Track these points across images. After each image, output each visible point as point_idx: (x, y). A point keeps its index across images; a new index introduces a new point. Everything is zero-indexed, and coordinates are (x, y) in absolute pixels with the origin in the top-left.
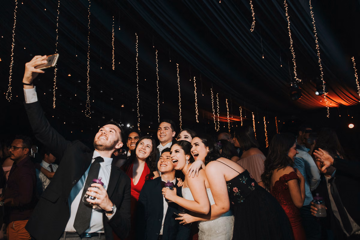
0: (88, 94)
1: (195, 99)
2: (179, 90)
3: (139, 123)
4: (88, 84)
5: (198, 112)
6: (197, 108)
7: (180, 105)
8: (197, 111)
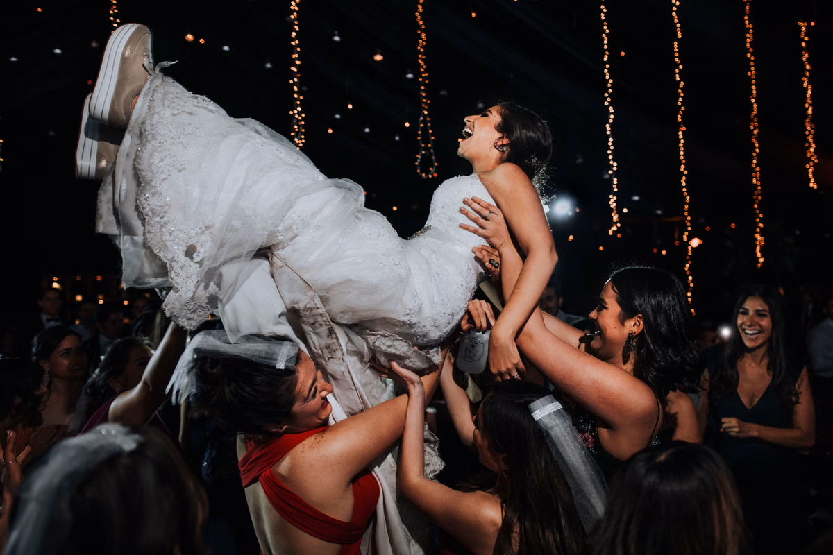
0: (423, 91)
1: (807, 105)
2: (752, 73)
3: (615, 194)
4: (423, 53)
5: (815, 152)
6: (810, 138)
7: (755, 128)
8: (812, 150)
